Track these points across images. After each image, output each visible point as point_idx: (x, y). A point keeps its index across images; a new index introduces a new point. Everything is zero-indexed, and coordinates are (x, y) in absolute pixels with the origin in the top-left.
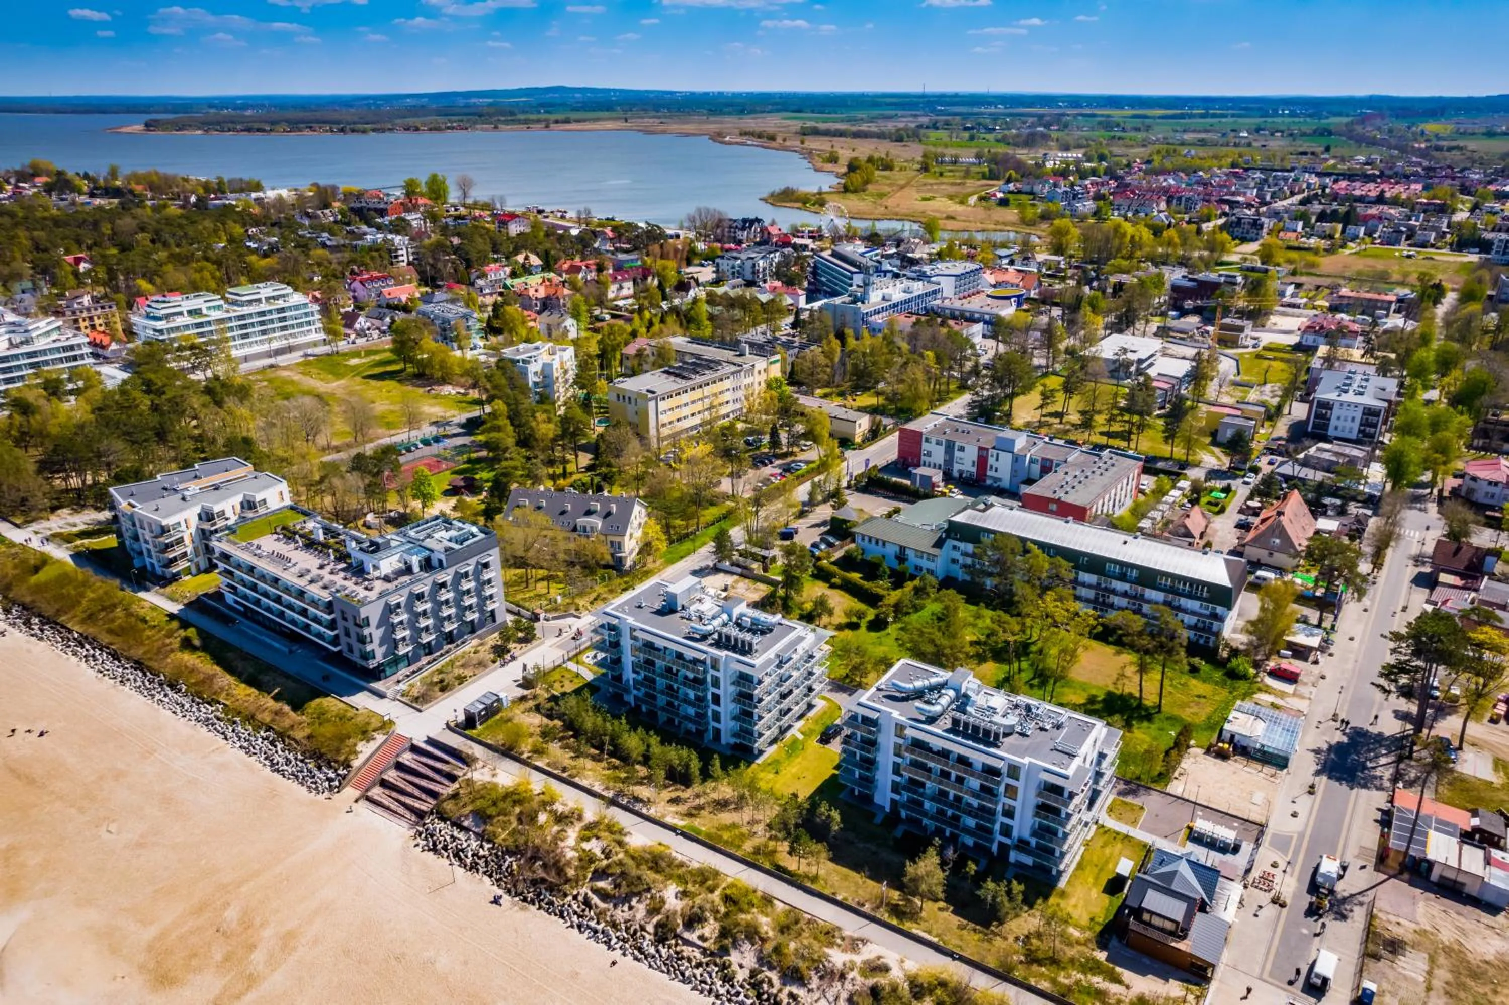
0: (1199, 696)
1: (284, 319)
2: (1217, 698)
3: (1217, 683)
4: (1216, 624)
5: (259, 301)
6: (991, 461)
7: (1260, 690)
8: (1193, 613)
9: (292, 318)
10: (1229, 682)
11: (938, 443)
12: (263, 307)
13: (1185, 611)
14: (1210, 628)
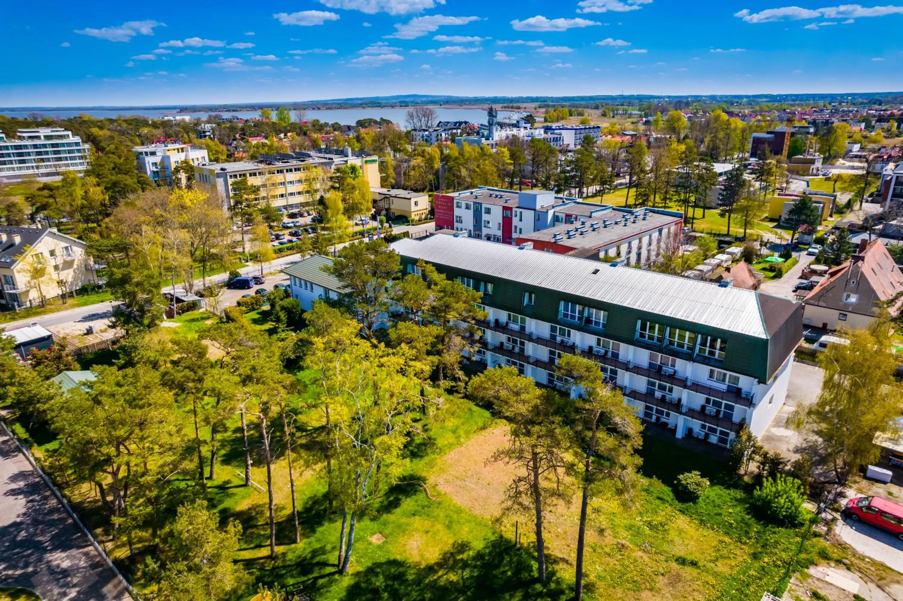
0: (682, 561)
1: (58, 152)
2: (722, 567)
3: (728, 529)
4: (738, 410)
5: (38, 137)
6: (515, 221)
7: (824, 556)
8: (697, 387)
9: (65, 151)
10: (756, 527)
11: (468, 207)
12: (42, 142)
13: (683, 383)
14: (728, 417)
